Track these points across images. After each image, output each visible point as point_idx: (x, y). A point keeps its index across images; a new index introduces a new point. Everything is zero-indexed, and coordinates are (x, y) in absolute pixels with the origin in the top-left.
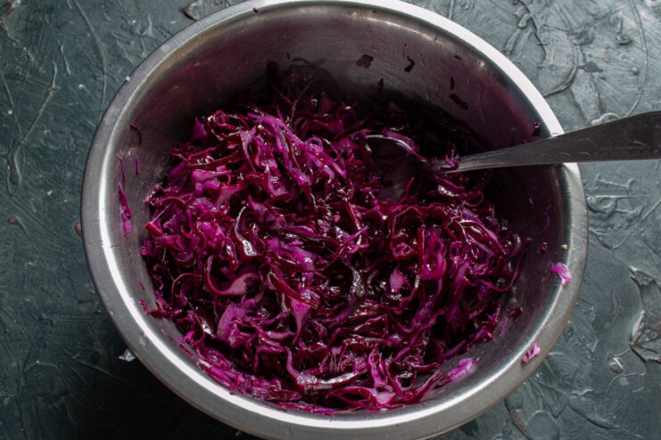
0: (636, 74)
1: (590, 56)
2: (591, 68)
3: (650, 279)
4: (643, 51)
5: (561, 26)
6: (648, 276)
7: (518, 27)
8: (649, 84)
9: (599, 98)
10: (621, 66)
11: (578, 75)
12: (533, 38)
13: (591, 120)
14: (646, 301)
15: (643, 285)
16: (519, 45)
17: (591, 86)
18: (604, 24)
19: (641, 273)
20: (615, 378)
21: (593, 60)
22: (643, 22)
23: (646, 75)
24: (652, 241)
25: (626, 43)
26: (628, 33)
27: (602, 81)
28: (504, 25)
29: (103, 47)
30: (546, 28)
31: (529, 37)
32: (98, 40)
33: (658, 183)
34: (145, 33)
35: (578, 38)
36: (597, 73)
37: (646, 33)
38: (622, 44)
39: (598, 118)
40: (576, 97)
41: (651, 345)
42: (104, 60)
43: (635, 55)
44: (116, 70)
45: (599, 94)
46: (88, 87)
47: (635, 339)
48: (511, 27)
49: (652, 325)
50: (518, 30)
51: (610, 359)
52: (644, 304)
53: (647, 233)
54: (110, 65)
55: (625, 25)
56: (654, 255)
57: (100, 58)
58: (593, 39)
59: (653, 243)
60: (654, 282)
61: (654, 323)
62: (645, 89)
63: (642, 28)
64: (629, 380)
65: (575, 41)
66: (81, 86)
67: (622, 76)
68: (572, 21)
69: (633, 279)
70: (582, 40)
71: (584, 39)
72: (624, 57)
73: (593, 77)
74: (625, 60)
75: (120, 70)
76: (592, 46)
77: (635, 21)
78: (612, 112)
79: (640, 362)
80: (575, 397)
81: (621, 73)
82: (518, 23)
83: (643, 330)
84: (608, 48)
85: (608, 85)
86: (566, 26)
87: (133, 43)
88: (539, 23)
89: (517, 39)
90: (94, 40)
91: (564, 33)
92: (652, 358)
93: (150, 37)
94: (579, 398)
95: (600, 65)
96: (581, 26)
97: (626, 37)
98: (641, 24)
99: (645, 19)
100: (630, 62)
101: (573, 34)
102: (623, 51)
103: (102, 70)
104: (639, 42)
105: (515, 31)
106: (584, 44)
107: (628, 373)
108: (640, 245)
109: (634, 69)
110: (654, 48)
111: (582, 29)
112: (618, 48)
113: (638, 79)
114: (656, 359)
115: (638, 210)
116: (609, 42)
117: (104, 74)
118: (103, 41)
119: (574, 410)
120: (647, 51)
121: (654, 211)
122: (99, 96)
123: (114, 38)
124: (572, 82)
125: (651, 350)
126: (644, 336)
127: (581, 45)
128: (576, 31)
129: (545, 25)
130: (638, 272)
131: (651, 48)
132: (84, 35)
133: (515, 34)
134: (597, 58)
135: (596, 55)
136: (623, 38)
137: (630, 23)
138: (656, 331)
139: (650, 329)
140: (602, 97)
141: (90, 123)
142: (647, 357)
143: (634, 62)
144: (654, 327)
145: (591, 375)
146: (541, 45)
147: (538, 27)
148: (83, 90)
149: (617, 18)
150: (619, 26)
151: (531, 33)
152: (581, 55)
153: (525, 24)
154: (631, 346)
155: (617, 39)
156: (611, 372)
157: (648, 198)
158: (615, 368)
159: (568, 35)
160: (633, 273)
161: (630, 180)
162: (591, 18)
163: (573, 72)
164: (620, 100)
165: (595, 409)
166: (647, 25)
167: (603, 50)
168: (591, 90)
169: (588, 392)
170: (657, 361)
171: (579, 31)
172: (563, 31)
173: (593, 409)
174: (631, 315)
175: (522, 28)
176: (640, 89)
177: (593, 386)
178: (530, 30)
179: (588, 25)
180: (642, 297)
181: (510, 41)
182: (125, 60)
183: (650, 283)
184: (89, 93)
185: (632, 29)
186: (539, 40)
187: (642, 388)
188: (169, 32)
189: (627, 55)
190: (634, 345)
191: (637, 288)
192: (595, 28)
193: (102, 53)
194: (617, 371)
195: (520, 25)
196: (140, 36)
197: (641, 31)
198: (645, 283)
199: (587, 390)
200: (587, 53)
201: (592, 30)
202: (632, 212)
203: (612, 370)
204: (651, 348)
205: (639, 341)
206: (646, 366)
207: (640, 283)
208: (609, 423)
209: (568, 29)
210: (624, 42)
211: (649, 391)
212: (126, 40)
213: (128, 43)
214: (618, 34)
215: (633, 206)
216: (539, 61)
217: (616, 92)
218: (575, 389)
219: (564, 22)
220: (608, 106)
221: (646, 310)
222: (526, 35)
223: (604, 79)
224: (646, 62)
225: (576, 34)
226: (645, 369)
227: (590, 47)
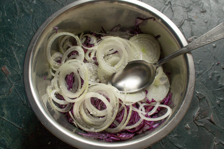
0: (206, 23)
1: (190, 16)
2: (190, 20)
3: (203, 97)
4: (210, 15)
5: (181, 5)
6: (202, 95)
7: (165, 5)
8: (211, 26)
9: (192, 31)
10: (201, 19)
11: (185, 22)
12: (170, 9)
13: (188, 39)
14: (201, 104)
15: (200, 99)
16: (165, 11)
17: (189, 26)
18: (196, 5)
19: (200, 94)
20: (186, 131)
21: (191, 17)
22: (211, 4)
23: (210, 23)
24: (205, 83)
25: (204, 12)
26: (205, 8)
27: (193, 25)
28: (160, 4)
29: (18, 6)
30: (175, 5)
31: (168, 8)
32: (17, 4)
33: (210, 62)
34: (33, 2)
35: (186, 9)
36: (192, 22)
37: (211, 8)
38: (202, 12)
39: (190, 38)
40: (183, 30)
41: (201, 120)
42: (18, 11)
43: (206, 16)
44: (21, 15)
45: (192, 29)
46: (11, 21)
47: (195, 118)
48: (162, 4)
49: (202, 113)
50: (165, 6)
51: (185, 124)
52: (200, 105)
53: (204, 80)
54: (19, 13)
55: (204, 5)
56: (206, 88)
57: (16, 11)
58: (192, 10)
59: (206, 84)
60: (204, 97)
61: (203, 112)
62: (209, 28)
63: (210, 6)
64: (191, 133)
65: (185, 10)
66: (9, 20)
67: (201, 23)
68: (185, 3)
69: (197, 96)
70: (188, 10)
71: (189, 10)
72: (202, 17)
73: (190, 23)
74: (203, 18)
75: (23, 15)
76: (191, 12)
77: (208, 3)
78: (196, 36)
79: (196, 126)
80: (171, 137)
81: (201, 22)
82: (165, 3)
83: (198, 115)
84: (197, 13)
85: (195, 26)
86: (182, 5)
87: (28, 6)
88: (173, 3)
89: (164, 9)
90: (15, 4)
91: (181, 8)
92: (201, 125)
93: (34, 4)
94: (172, 138)
95: (193, 19)
96: (188, 5)
97: (204, 10)
98: (210, 5)
99: (212, 3)
100: (205, 18)
101: (185, 8)
102: (202, 14)
103: (17, 15)
104: (208, 11)
105: (164, 6)
106: (189, 11)
107: (191, 130)
108: (201, 84)
109: (206, 21)
110: (214, 14)
111: (188, 6)
112: (201, 13)
113: (207, 25)
114: (202, 125)
115: (202, 71)
116: (197, 11)
117: (17, 16)
118: (18, 5)
119: (170, 142)
120: (211, 15)
121: (207, 72)
122: (15, 24)
123: (22, 4)
124: (182, 24)
125: (201, 122)
126: (199, 117)
127: (187, 12)
128: (186, 7)
129: (175, 4)
130: (199, 94)
131: (213, 13)
132: (12, 2)
133: (164, 7)
134: (193, 16)
135: (192, 15)
136: (203, 10)
137: (206, 5)
138: (203, 115)
139: (201, 114)
140: (193, 30)
141: (11, 33)
142: (199, 124)
143: (206, 18)
144: (203, 114)
145: (178, 130)
146: (173, 11)
147: (172, 5)
148: (9, 22)
149: (202, 3)
150: (202, 5)
151: (169, 7)
152: (187, 15)
153: (167, 3)
154: (193, 120)
155: (200, 10)
156: (185, 129)
157: (206, 67)
158: (187, 128)
159: (183, 8)
160: (197, 94)
161: (200, 61)
162: (192, 2)
163: (183, 21)
164: (199, 32)
165: (178, 142)
166: (212, 5)
167: (195, 14)
168: (189, 28)
169: (176, 136)
170: (202, 126)
171: (187, 7)
172: (181, 6)
173: (177, 142)
174: (195, 109)
175: (166, 5)
176: (207, 28)
177: (178, 134)
178: (169, 6)
179: (191, 4)
180: (199, 103)
181: (161, 9)
182: (25, 12)
183: (203, 98)
184: (11, 23)
185: (206, 7)
186: (172, 9)
187: (196, 136)
188: (41, 2)
189: (204, 16)
190: (195, 120)
191: (198, 99)
192: (193, 6)
193: (17, 9)
194: (187, 129)
195: (166, 4)
196: (31, 3)
197: (210, 7)
198: (201, 98)
199: (176, 135)
200: (189, 14)
201: (191, 7)
202: (199, 72)
203: (185, 128)
204: (201, 121)
205: (197, 118)
206: (198, 128)
207: (199, 98)
208: (182, 147)
209: (183, 6)
210: (203, 11)
211: (198, 136)
212: (26, 5)
213: (27, 6)
214: (201, 8)
215: (200, 70)
216: (171, 17)
217: (198, 29)
218: (171, 134)
219: (182, 3)
220: (195, 34)
221: (201, 108)
222: (167, 7)
223: (194, 24)
224: (210, 19)
225: (186, 8)
226: (198, 129)
227: (190, 13)
